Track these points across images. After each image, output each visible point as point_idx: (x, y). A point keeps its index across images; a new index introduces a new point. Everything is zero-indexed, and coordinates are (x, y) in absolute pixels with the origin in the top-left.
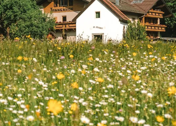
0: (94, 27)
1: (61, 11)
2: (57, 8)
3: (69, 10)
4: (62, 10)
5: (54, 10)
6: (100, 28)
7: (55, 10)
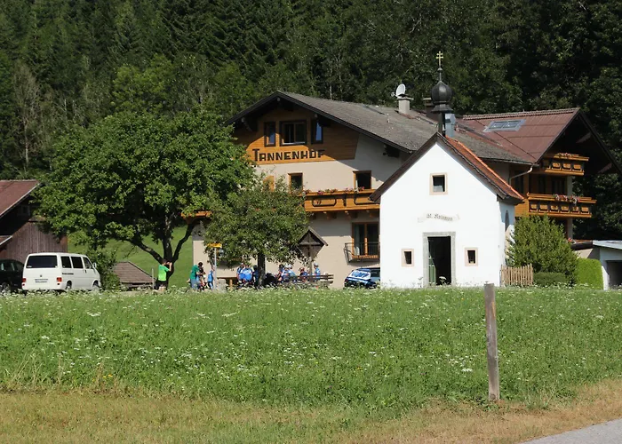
0: (429, 216)
1: (286, 158)
2: (272, 151)
3: (311, 157)
4: (291, 155)
5: (263, 156)
6: (445, 218)
7: (269, 154)
